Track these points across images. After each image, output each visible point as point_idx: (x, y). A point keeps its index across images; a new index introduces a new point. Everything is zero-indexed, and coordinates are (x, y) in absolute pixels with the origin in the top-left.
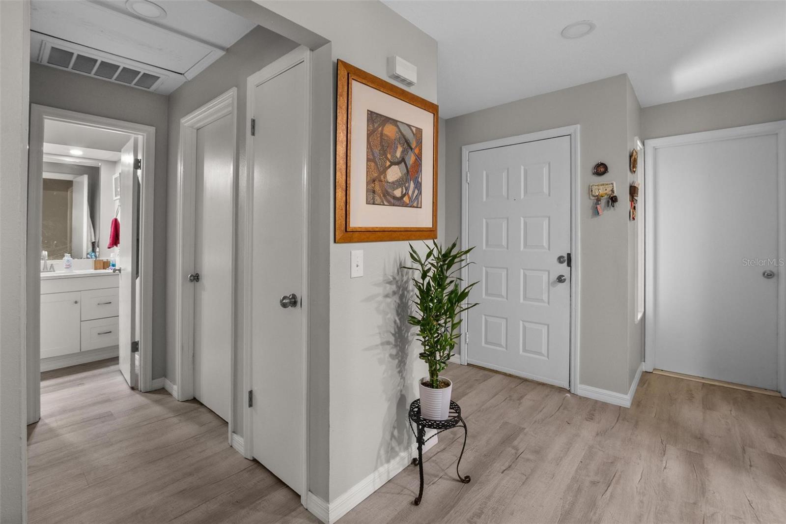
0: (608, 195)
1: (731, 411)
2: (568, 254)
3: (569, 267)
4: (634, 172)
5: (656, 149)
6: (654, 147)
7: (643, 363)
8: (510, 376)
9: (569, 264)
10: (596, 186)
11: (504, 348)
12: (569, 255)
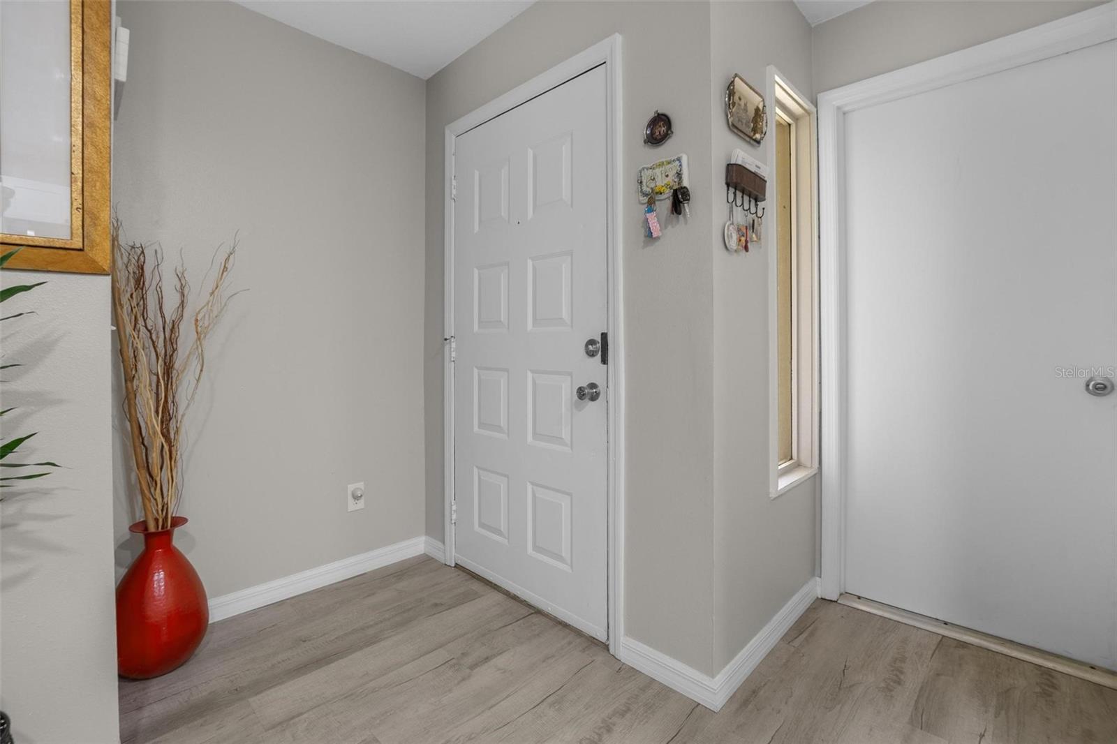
0: (671, 188)
1: (982, 736)
2: (602, 334)
3: (604, 364)
4: (758, 142)
5: (844, 114)
6: (839, 108)
7: (818, 578)
8: (515, 598)
9: (604, 360)
10: (647, 169)
11: (505, 537)
12: (604, 336)
